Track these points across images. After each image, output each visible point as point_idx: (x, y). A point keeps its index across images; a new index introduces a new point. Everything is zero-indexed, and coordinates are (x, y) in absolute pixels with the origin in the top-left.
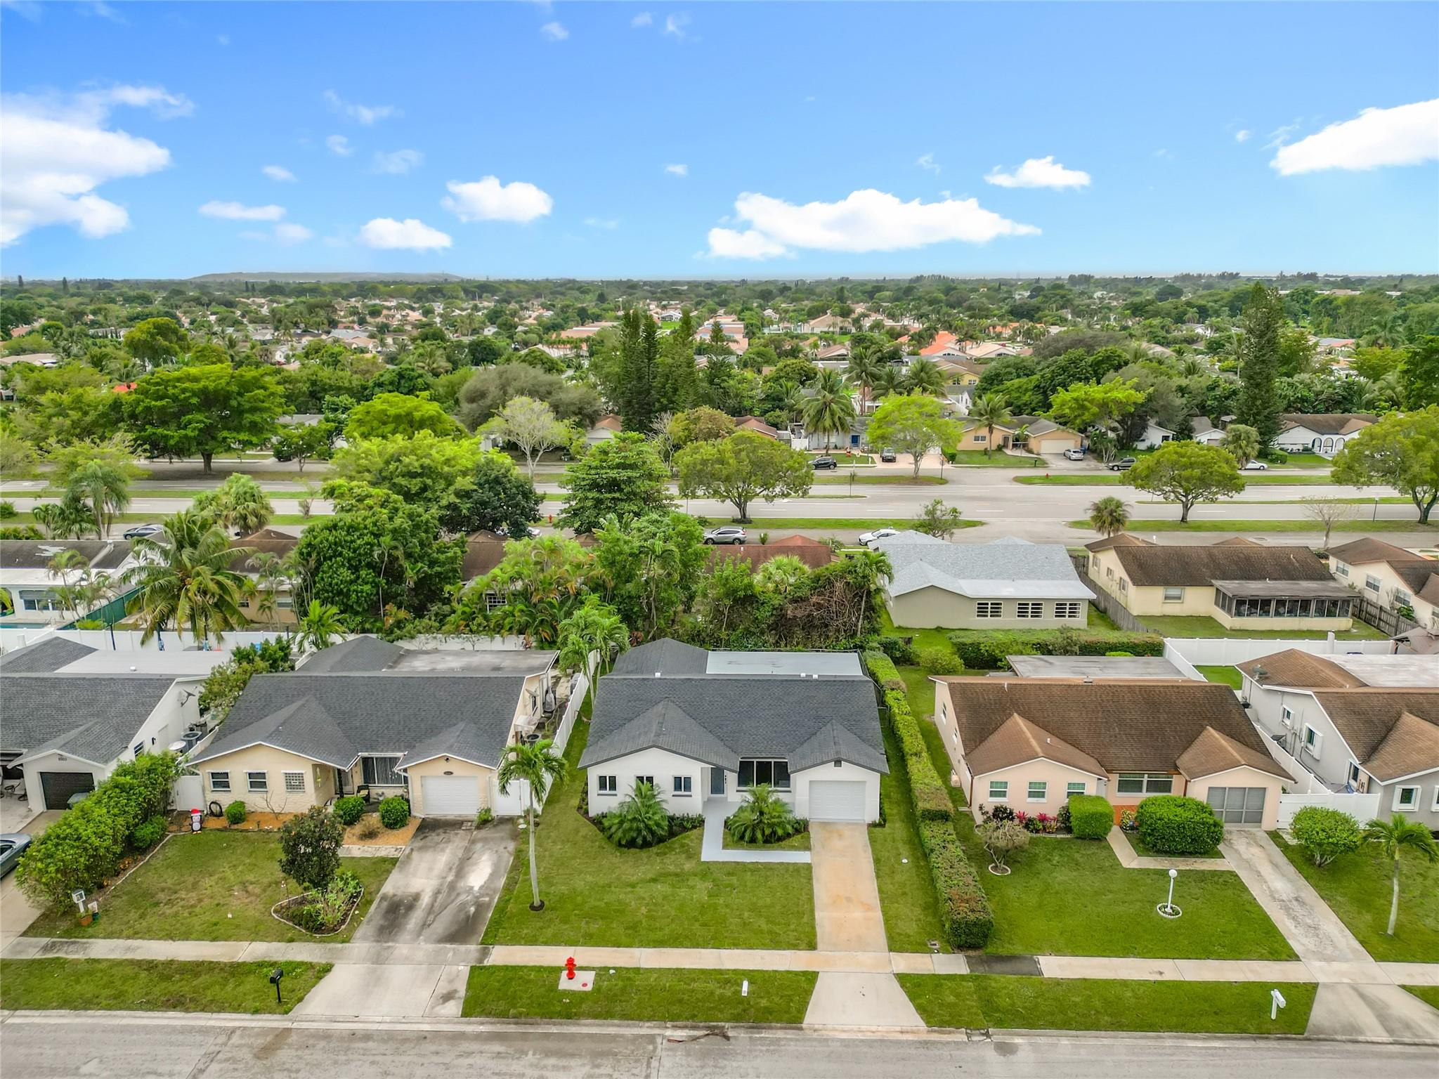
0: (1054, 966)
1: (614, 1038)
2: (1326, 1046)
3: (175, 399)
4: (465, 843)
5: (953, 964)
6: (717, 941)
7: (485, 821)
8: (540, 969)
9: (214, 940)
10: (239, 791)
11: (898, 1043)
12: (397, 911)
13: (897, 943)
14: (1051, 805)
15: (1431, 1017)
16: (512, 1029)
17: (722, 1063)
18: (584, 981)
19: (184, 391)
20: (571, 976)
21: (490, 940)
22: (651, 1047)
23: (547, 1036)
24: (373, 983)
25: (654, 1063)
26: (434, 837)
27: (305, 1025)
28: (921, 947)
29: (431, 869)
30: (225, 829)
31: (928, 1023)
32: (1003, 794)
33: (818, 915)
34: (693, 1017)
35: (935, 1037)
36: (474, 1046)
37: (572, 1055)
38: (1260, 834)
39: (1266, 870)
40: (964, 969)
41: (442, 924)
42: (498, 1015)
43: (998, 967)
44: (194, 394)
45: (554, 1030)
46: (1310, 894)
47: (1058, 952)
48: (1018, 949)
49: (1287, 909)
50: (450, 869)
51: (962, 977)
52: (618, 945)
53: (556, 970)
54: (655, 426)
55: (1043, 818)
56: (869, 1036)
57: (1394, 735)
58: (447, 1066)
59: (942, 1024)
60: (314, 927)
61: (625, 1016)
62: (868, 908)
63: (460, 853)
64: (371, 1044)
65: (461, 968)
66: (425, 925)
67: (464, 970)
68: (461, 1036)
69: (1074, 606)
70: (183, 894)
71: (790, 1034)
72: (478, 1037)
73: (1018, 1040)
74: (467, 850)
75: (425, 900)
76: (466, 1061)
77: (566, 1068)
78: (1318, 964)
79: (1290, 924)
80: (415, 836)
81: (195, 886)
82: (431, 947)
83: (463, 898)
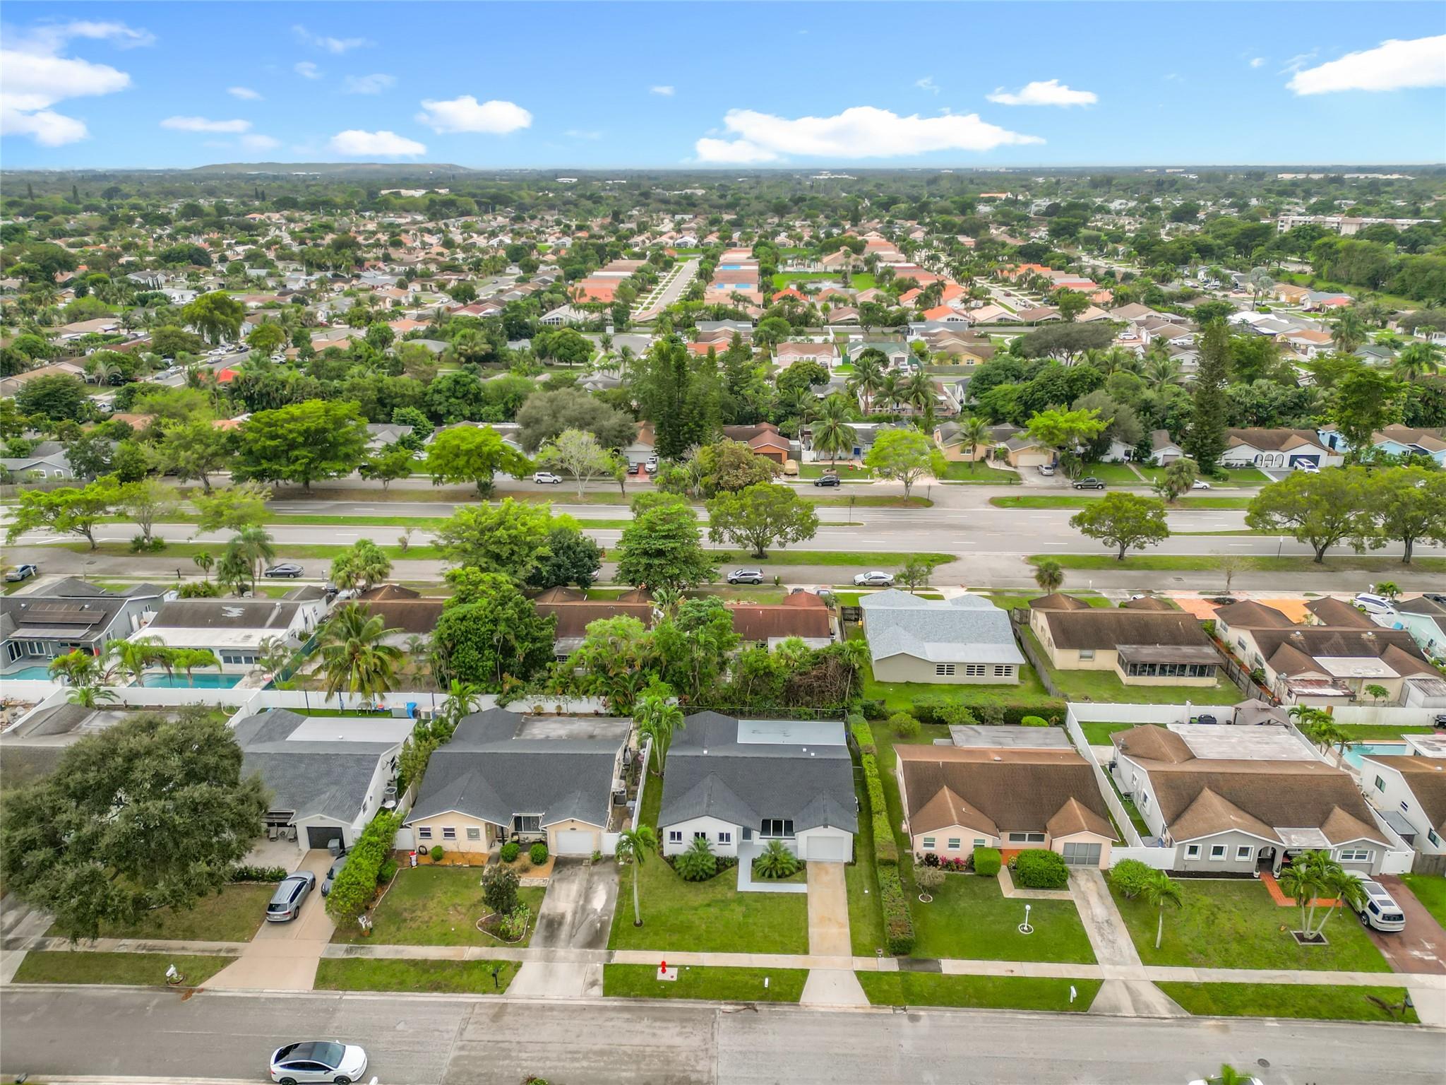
0: (950, 967)
1: (692, 1010)
2: (1098, 1019)
3: (284, 438)
4: (586, 876)
5: (888, 964)
6: (750, 948)
7: (598, 860)
8: (645, 966)
9: (447, 945)
10: (437, 840)
11: (853, 1014)
12: (553, 925)
13: (858, 950)
14: (962, 853)
15: (1163, 1001)
16: (633, 1004)
17: (754, 1026)
18: (671, 975)
19: (291, 431)
20: (664, 971)
21: (612, 946)
22: (713, 1016)
23: (653, 1009)
24: (548, 974)
25: (716, 1026)
26: (567, 871)
27: (514, 1001)
28: (871, 953)
29: (568, 896)
30: (431, 865)
31: (872, 1003)
32: (932, 845)
33: (810, 930)
34: (736, 998)
35: (874, 1011)
36: (613, 1014)
37: (669, 1021)
38: (1096, 871)
39: (1094, 899)
40: (896, 969)
41: (582, 935)
42: (625, 996)
43: (917, 967)
44: (300, 434)
45: (657, 1005)
46: (1117, 918)
47: (953, 957)
48: (929, 955)
49: (1100, 929)
50: (580, 896)
51: (894, 973)
52: (689, 950)
53: (654, 967)
54: (684, 455)
55: (957, 861)
56: (837, 1010)
57: (1194, 806)
58: (600, 1026)
59: (879, 1003)
60: (506, 938)
61: (697, 997)
62: (841, 926)
63: (585, 884)
64: (555, 1013)
65: (598, 965)
66: (571, 936)
67: (600, 966)
68: (603, 1009)
69: (1008, 670)
70: (418, 913)
71: (792, 1009)
72: (615, 1009)
73: (922, 1013)
74: (589, 881)
75: (569, 918)
76: (610, 1024)
77: (666, 1028)
78: (1108, 967)
79: (1098, 939)
80: (554, 870)
81: (424, 907)
82: (578, 951)
83: (592, 917)
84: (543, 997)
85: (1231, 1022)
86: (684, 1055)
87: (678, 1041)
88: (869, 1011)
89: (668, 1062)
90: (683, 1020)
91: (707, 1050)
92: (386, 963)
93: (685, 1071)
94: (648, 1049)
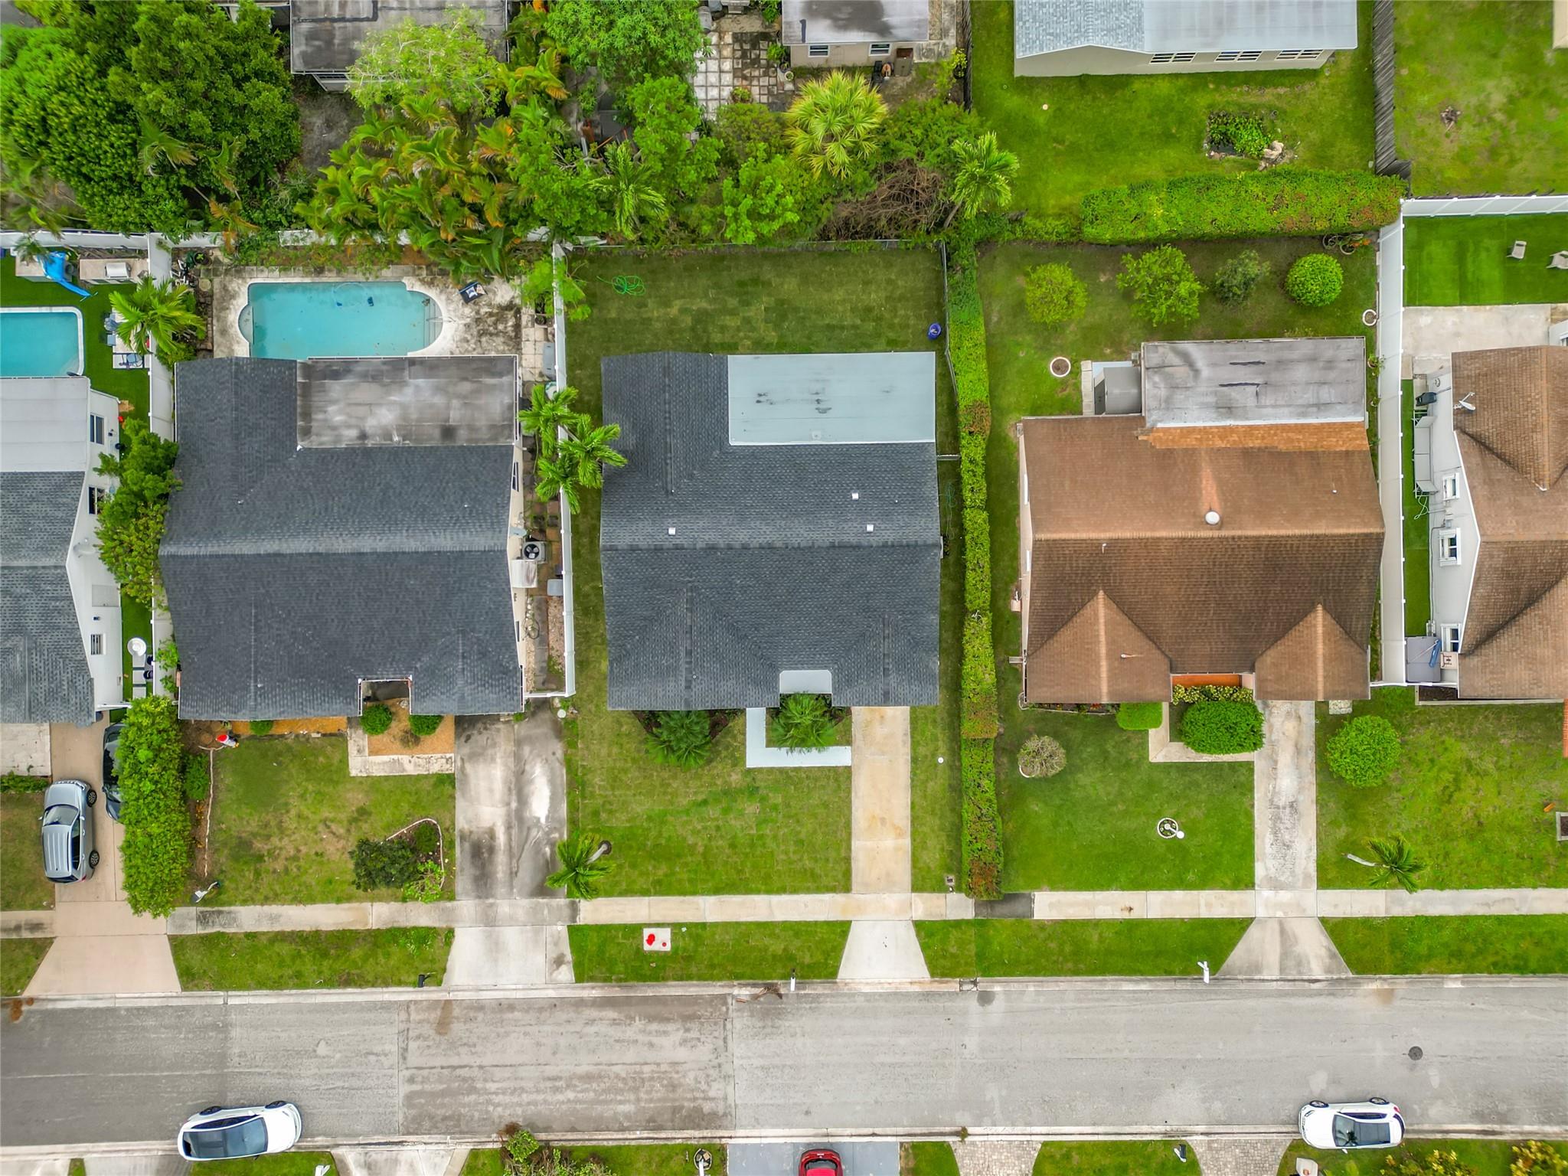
0: (1046, 906)
1: (694, 1000)
4: (511, 748)
5: (963, 906)
6: (770, 885)
8: (624, 929)
9: (339, 901)
11: (907, 996)
12: (481, 851)
13: (919, 885)
15: (1323, 950)
16: (616, 992)
17: (778, 1023)
18: (663, 941)
20: (652, 936)
22: (724, 1009)
23: (646, 999)
24: (495, 948)
25: (729, 1026)
26: (480, 739)
27: (460, 996)
28: (940, 888)
29: (491, 791)
31: (932, 975)
33: (855, 844)
34: (753, 977)
35: (936, 986)
36: (594, 1013)
37: (668, 1020)
39: (1286, 757)
40: (971, 914)
41: (527, 874)
42: (604, 979)
43: (1000, 909)
45: (649, 994)
46: (1309, 797)
47: (1054, 887)
48: (1020, 886)
49: (1276, 818)
50: (510, 790)
51: (968, 922)
52: (683, 893)
53: (638, 930)
56: (886, 989)
58: (580, 1034)
59: (943, 974)
61: (700, 978)
62: (900, 835)
63: (511, 761)
64: (517, 1015)
65: (560, 928)
66: (513, 874)
67: (562, 929)
68: (579, 1003)
70: (276, 842)
71: (827, 990)
72: (594, 1002)
73: (997, 988)
74: (518, 758)
75: (501, 837)
76: (591, 1029)
77: (665, 1033)
78: (1267, 893)
79: (1269, 838)
80: (458, 736)
81: (282, 830)
82: (526, 903)
83: (534, 833)
84: (495, 988)
85: (1402, 984)
86: (691, 1075)
87: (682, 1054)
88: (928, 988)
89: (673, 1087)
90: (687, 1018)
91: (720, 1066)
92: (264, 940)
93: (695, 1099)
94: (646, 1069)
